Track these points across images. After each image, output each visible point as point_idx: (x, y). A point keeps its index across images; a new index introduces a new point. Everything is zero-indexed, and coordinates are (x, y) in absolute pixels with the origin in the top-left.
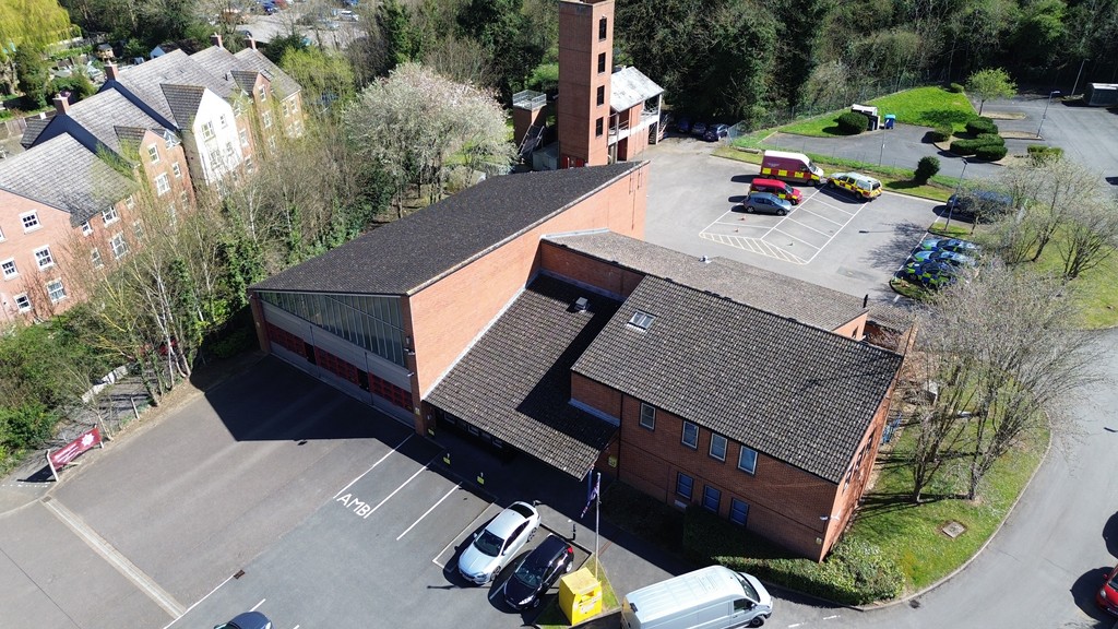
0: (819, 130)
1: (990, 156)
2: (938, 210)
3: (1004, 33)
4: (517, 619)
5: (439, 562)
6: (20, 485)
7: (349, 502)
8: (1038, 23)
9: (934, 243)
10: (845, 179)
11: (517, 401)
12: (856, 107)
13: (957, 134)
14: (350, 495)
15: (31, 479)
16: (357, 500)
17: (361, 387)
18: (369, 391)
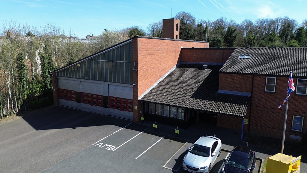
5: (167, 167)
7: (103, 145)
11: (190, 94)
14: (102, 143)
16: (107, 145)
17: (104, 107)
18: (107, 107)
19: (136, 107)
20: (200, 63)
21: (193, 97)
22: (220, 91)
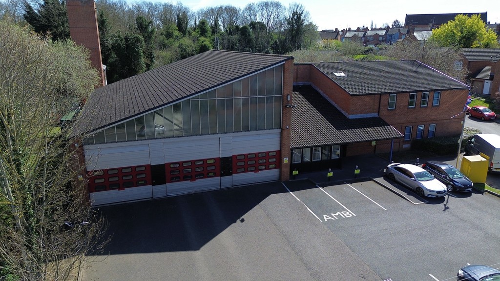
5: (415, 202)
11: (330, 127)
14: (325, 216)
16: (332, 214)
18: (231, 174)
19: (286, 160)
21: (337, 128)
22: (351, 117)
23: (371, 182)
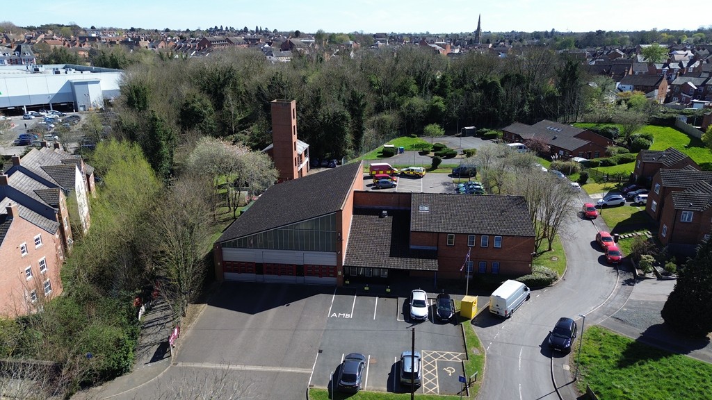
0: (375, 157)
1: (451, 155)
2: (449, 176)
3: (424, 111)
4: (450, 326)
5: (400, 319)
6: (149, 365)
7: (337, 315)
8: (437, 106)
9: (462, 185)
10: (409, 170)
11: (388, 253)
12: (386, 146)
13: (432, 151)
14: (335, 314)
15: (152, 361)
16: (340, 314)
17: (297, 276)
18: (303, 276)
19: (340, 273)
20: (376, 207)
21: (391, 255)
22: (411, 247)
23: (396, 299)
